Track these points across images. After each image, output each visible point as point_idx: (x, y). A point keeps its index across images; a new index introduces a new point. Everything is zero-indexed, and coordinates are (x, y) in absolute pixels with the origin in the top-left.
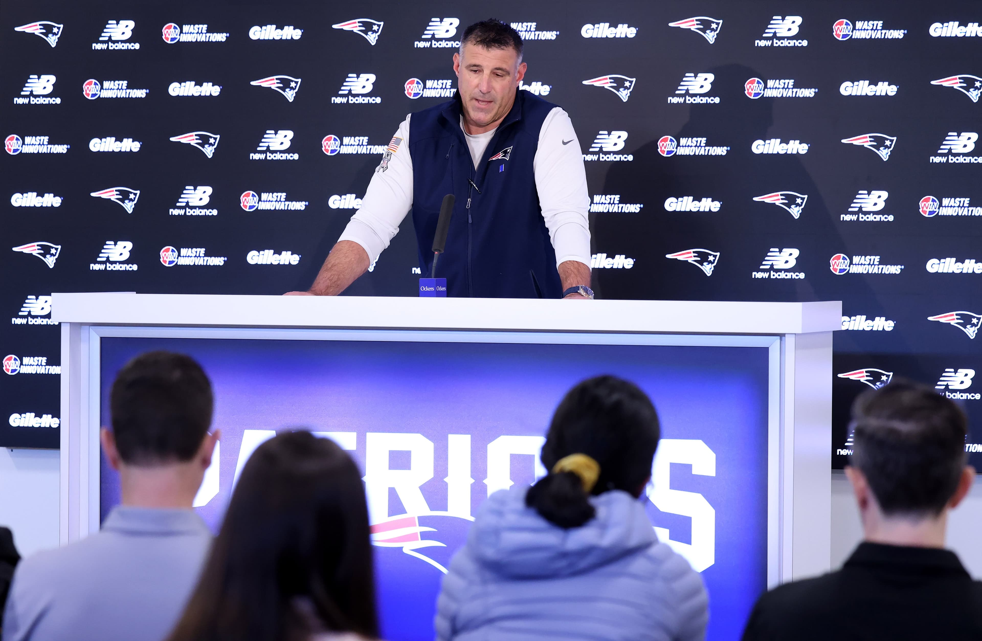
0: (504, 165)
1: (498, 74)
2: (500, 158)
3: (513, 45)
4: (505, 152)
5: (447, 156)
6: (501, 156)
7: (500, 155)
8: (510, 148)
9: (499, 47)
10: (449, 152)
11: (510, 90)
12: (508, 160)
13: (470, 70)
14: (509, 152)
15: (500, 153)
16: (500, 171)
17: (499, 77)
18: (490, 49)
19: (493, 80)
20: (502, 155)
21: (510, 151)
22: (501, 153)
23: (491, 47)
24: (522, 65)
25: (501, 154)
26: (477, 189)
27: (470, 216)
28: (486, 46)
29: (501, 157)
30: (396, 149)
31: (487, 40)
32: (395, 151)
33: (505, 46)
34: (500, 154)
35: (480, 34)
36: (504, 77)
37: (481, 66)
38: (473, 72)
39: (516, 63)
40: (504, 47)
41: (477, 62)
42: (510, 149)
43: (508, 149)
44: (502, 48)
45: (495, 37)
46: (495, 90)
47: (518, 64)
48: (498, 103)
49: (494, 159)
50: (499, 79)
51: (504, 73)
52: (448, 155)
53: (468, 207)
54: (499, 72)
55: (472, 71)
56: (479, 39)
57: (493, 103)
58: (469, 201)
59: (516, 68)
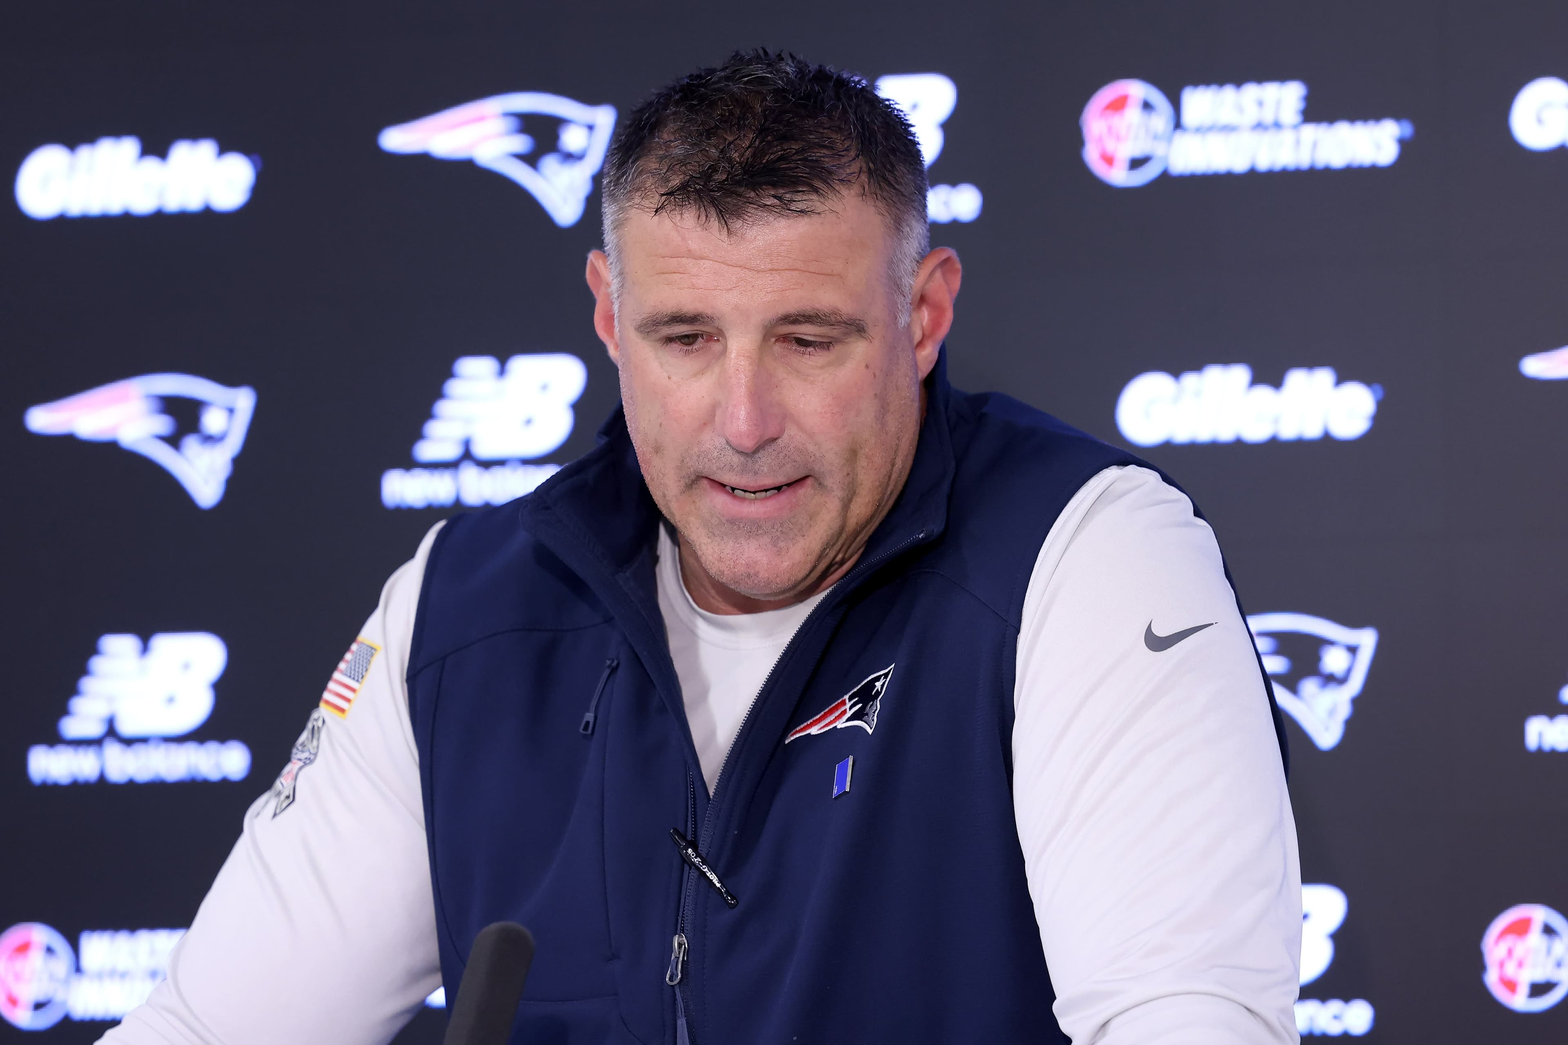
0: (851, 759)
1: (803, 340)
2: (841, 724)
3: (864, 177)
4: (866, 696)
5: (588, 723)
6: (849, 714)
7: (844, 712)
8: (886, 671)
9: (785, 207)
10: (594, 703)
11: (883, 408)
12: (870, 731)
13: (660, 340)
14: (878, 693)
15: (846, 697)
16: (835, 791)
17: (811, 349)
18: (737, 224)
19: (781, 373)
20: (851, 708)
21: (882, 686)
22: (850, 699)
23: (738, 213)
24: (932, 263)
25: (848, 705)
26: (718, 885)
27: (682, 1023)
28: (713, 212)
29: (848, 720)
30: (348, 700)
31: (720, 177)
32: (342, 710)
33: (816, 190)
34: (844, 703)
35: (678, 151)
36: (837, 349)
37: (712, 318)
38: (676, 346)
39: (891, 264)
40: (814, 197)
41: (688, 303)
42: (886, 675)
43: (877, 679)
44: (801, 206)
45: (758, 153)
46: (800, 427)
47: (908, 264)
48: (834, 482)
49: (814, 731)
50: (815, 360)
51: (835, 332)
52: (589, 716)
53: (671, 979)
54: (807, 331)
55: (669, 340)
56: (676, 181)
57: (809, 481)
58: (680, 945)
59: (895, 285)
